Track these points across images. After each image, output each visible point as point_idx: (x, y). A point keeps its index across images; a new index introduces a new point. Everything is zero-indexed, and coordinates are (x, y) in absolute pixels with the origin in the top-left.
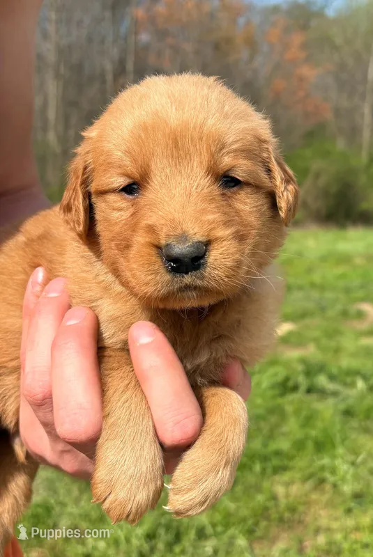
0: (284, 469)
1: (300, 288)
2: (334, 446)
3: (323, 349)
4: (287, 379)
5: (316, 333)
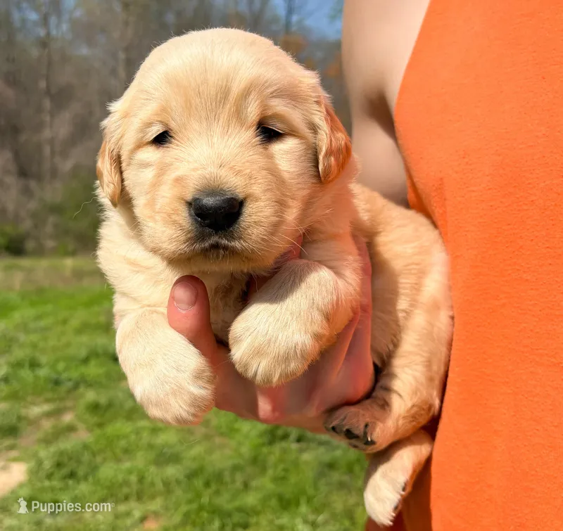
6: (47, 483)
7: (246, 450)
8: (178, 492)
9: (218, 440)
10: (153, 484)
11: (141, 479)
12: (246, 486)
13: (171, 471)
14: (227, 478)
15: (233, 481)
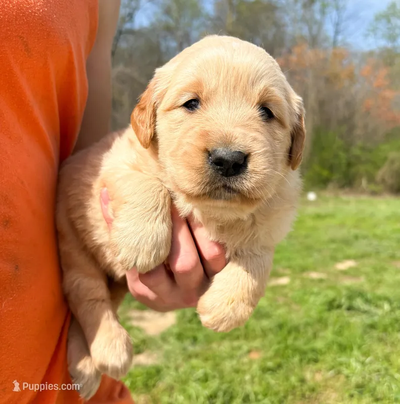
0: (316, 361)
1: (365, 237)
2: (352, 349)
3: (370, 281)
4: (334, 300)
5: (368, 269)
6: (189, 325)
7: (314, 314)
8: (271, 336)
9: (294, 307)
10: (254, 330)
11: (246, 327)
12: (315, 336)
13: (265, 323)
14: (302, 330)
15: (306, 332)
